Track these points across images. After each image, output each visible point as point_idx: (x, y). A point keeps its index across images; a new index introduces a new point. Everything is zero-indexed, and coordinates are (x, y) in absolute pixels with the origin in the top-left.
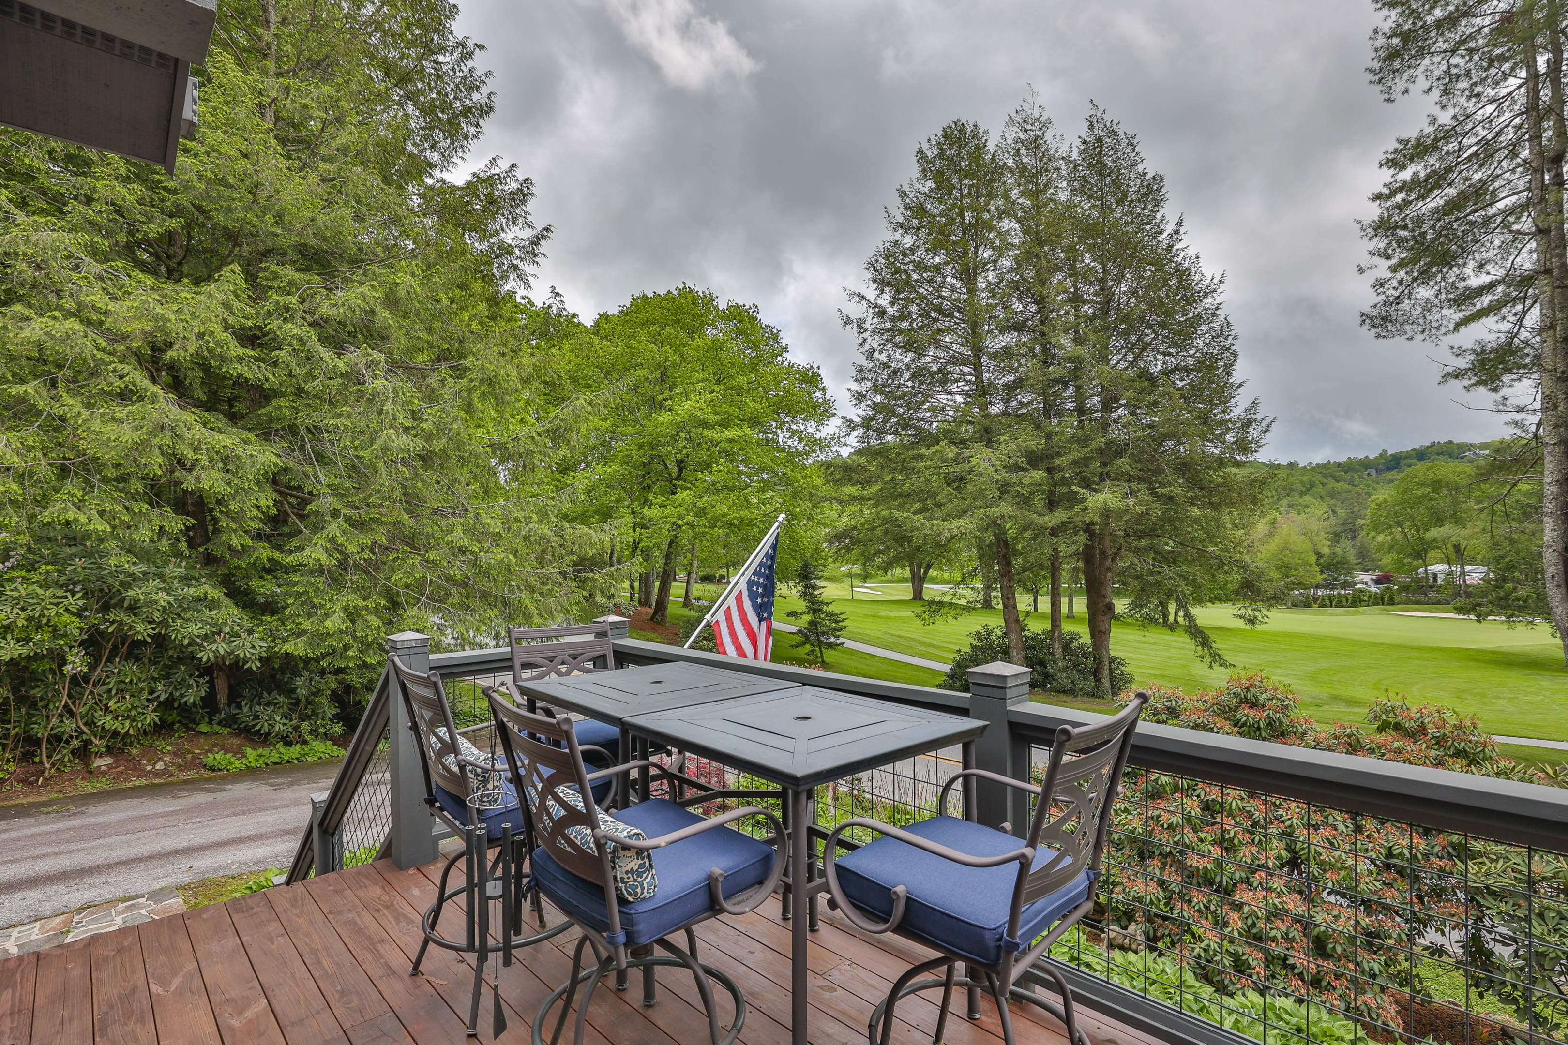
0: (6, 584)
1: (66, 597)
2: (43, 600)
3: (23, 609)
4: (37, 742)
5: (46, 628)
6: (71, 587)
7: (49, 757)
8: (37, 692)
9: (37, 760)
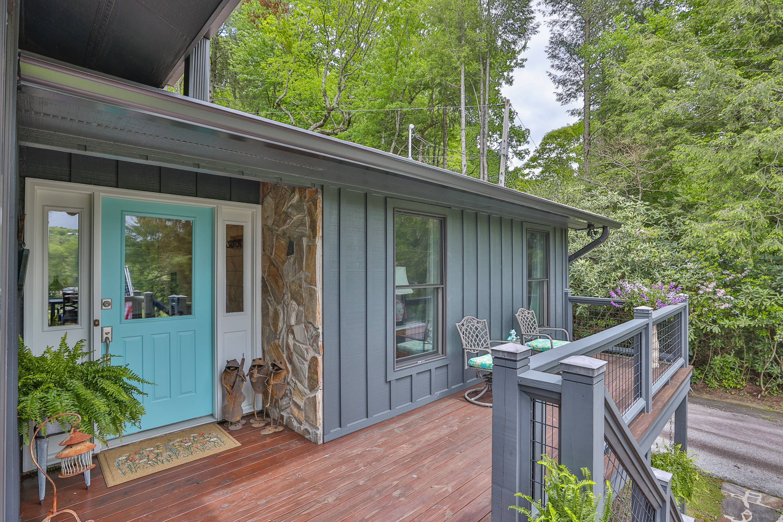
0: (742, 285)
1: (776, 295)
2: (762, 296)
3: (751, 300)
4: (758, 375)
5: (764, 312)
6: (778, 289)
7: (765, 384)
8: (759, 347)
9: (758, 383)
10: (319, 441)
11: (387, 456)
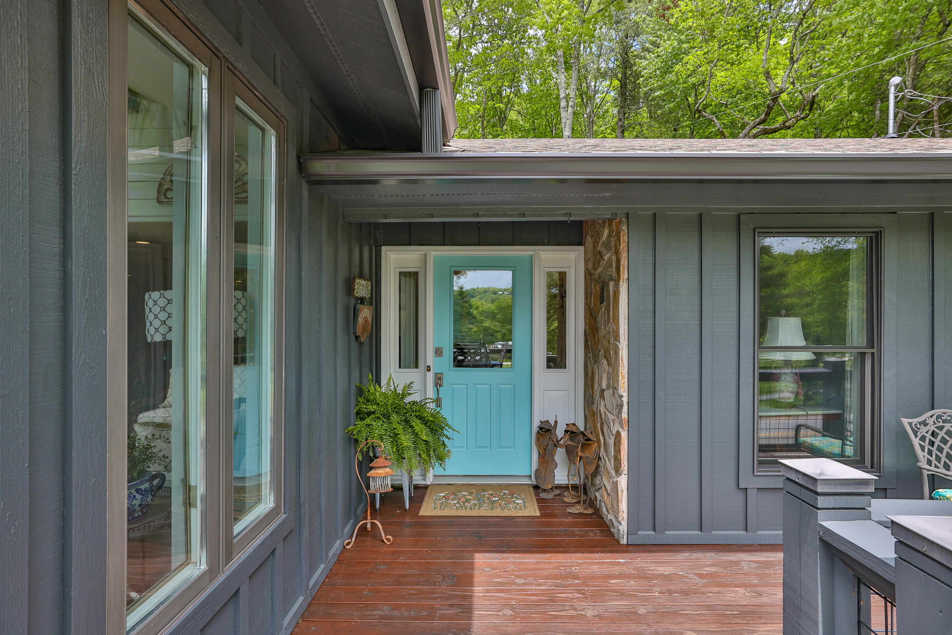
10: (621, 539)
11: (704, 593)
